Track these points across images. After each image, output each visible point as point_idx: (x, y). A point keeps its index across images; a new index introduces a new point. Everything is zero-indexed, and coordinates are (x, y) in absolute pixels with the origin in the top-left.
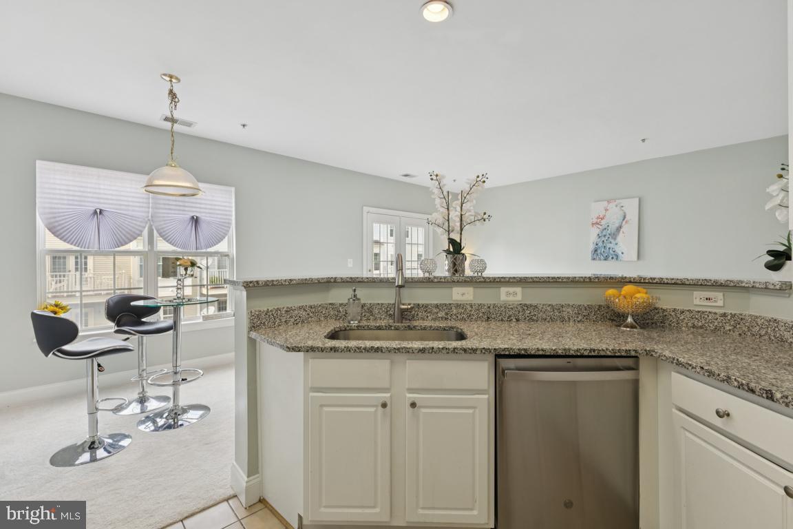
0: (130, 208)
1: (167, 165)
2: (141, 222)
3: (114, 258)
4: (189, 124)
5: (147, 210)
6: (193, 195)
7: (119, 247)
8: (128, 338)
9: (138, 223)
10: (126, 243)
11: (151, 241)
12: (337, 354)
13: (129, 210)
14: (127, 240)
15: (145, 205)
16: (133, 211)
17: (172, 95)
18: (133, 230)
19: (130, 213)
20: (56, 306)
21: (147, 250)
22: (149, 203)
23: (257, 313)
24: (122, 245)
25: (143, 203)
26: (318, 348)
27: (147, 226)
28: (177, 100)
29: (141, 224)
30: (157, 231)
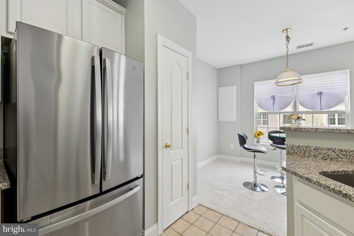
0: (286, 93)
1: (285, 72)
2: (290, 99)
3: (280, 115)
4: (311, 45)
5: (292, 93)
6: (301, 82)
7: (281, 110)
8: (276, 149)
9: (289, 99)
10: (284, 109)
11: (295, 107)
12: (310, 183)
13: (285, 94)
14: (284, 107)
15: (292, 91)
16: (287, 94)
17: (288, 37)
18: (287, 103)
19: (285, 95)
20: (260, 132)
21: (293, 111)
22: (294, 89)
23: (291, 146)
24: (282, 110)
25: (291, 90)
26: (298, 174)
27: (293, 100)
28: (289, 39)
29: (291, 100)
30: (298, 102)
